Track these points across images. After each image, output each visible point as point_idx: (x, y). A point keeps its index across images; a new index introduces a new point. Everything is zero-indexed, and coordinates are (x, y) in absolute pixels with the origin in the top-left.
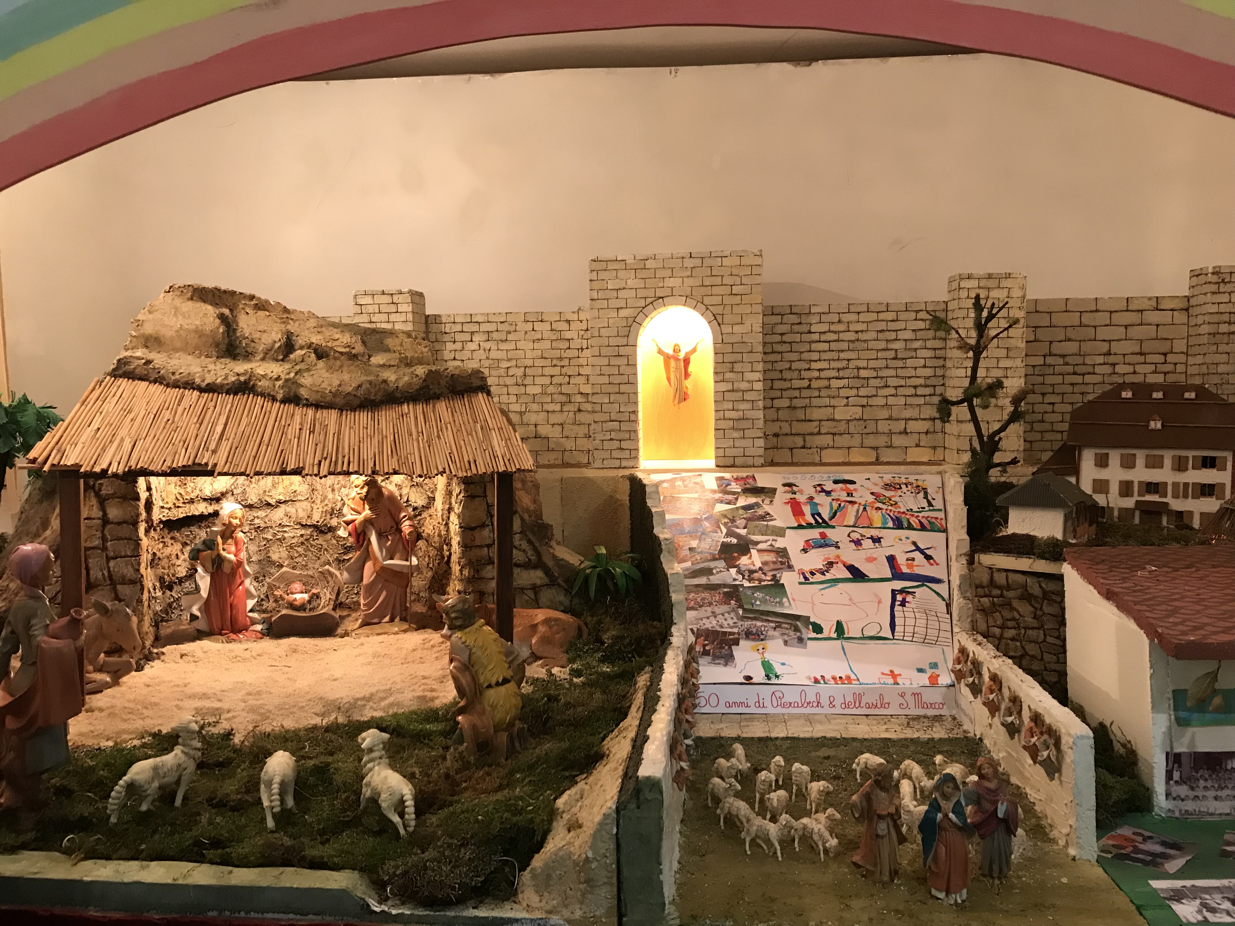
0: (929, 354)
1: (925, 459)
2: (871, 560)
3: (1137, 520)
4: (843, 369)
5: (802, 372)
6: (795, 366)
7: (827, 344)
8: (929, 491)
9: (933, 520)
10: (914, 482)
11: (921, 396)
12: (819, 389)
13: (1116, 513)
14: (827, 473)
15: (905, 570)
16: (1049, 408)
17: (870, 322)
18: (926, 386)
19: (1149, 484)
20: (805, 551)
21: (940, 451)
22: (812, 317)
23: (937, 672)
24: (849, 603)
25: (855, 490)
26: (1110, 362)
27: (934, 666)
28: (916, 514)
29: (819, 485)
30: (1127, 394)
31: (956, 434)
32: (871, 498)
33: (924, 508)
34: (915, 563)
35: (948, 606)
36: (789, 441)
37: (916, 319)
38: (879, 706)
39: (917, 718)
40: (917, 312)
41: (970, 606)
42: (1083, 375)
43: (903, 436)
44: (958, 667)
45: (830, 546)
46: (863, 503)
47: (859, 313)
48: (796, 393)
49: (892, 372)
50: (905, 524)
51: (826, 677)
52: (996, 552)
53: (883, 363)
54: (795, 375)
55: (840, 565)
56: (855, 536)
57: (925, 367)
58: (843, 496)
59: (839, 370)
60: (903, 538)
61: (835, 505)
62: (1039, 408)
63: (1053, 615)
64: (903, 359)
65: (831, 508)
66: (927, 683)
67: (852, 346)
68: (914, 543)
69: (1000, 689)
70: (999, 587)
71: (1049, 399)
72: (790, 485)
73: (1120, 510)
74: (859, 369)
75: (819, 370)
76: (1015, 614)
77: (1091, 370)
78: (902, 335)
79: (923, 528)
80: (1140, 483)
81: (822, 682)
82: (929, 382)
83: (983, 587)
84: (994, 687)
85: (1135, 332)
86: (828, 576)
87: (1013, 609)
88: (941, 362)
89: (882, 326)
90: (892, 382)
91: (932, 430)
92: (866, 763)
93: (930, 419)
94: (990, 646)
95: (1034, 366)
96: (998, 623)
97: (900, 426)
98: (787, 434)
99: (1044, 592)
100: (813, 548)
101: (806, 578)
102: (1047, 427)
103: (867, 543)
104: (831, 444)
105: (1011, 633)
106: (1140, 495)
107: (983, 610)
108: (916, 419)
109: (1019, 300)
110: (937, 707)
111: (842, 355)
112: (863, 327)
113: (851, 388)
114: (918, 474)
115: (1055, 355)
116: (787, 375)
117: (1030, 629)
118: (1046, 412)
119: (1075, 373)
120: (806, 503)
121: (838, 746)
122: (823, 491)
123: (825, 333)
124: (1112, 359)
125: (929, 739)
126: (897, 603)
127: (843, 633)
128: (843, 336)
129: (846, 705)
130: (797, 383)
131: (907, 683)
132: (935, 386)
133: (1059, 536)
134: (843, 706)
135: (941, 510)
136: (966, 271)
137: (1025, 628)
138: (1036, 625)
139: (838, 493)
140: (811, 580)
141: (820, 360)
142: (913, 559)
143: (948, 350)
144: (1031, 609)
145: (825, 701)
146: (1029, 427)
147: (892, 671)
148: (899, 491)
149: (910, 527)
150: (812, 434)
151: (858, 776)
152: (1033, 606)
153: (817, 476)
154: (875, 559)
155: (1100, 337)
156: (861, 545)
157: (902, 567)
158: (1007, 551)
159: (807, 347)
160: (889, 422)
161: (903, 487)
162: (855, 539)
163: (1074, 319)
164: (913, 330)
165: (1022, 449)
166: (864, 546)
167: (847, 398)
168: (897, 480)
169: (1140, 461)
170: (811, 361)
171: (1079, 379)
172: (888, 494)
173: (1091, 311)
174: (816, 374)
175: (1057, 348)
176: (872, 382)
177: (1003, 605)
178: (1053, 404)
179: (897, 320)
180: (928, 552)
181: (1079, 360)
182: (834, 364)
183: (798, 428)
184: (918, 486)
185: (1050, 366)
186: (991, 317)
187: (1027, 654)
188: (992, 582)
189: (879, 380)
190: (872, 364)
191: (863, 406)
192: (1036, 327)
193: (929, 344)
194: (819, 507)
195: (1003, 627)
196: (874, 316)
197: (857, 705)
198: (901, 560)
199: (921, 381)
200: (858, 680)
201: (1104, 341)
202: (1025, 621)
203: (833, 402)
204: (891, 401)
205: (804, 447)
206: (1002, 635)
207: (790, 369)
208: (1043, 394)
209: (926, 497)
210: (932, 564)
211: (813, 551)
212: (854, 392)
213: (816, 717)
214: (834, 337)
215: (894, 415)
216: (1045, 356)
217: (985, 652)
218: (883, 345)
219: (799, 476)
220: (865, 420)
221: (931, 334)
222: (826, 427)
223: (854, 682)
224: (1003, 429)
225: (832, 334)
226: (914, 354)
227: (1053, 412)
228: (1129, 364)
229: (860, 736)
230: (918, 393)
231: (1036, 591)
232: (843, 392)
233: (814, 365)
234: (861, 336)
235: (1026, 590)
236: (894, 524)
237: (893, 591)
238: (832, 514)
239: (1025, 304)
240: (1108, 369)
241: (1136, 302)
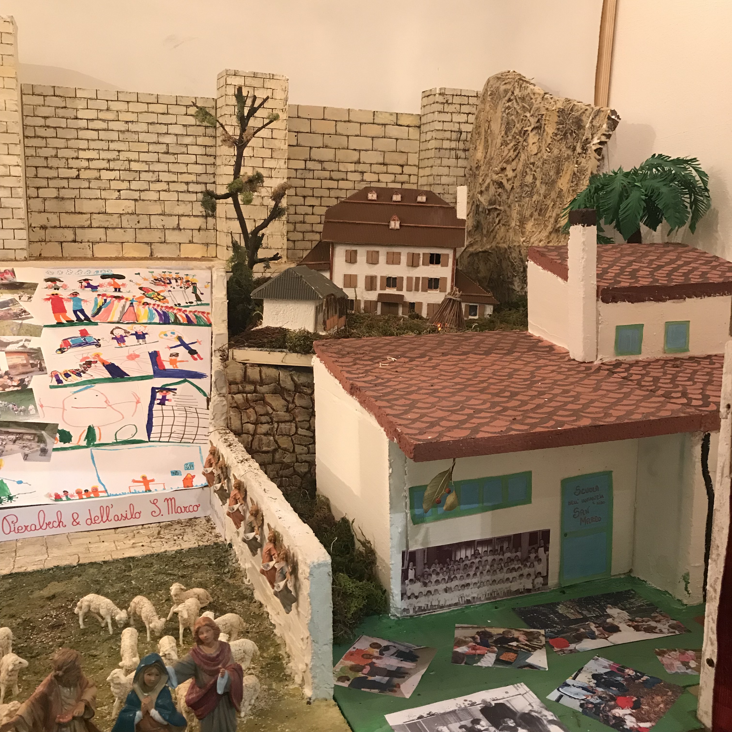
0: (200, 150)
1: (199, 256)
2: (132, 357)
3: (379, 312)
4: (114, 160)
5: (70, 161)
6: (61, 153)
7: (96, 133)
8: (198, 286)
9: (200, 314)
10: (184, 277)
11: (193, 192)
12: (89, 180)
13: (362, 306)
14: (96, 268)
15: (168, 366)
16: (309, 210)
17: (141, 113)
18: (198, 183)
19: (389, 279)
20: (61, 350)
21: (212, 248)
22: (77, 101)
23: (192, 472)
24: (105, 405)
25: (123, 285)
26: (360, 170)
27: (190, 466)
28: (184, 309)
29: (85, 280)
30: (372, 196)
31: (226, 231)
32: (139, 293)
33: (192, 303)
34: (179, 359)
35: (208, 400)
36: (59, 234)
37: (186, 114)
38: (129, 516)
39: (170, 525)
40: (187, 107)
41: (225, 403)
42: (338, 180)
43: (177, 232)
44: (210, 470)
45: (90, 344)
46: (131, 298)
47: (128, 102)
48: (64, 183)
49: (163, 167)
50: (172, 319)
51: (70, 492)
52: (249, 347)
53: (154, 157)
54: (62, 163)
55: (99, 364)
56: (118, 332)
57: (196, 163)
58: (110, 291)
59: (109, 161)
60: (169, 334)
61: (100, 301)
62: (301, 210)
63: (303, 408)
64: (174, 154)
65: (96, 303)
66: (181, 486)
67: (122, 137)
68: (180, 339)
69: (245, 499)
70: (253, 383)
71: (310, 201)
72: (53, 280)
73: (366, 302)
74: (130, 161)
75: (88, 160)
76: (269, 408)
77: (343, 176)
78: (173, 129)
79: (190, 322)
80: (382, 277)
81: (64, 498)
82: (200, 179)
83: (237, 384)
84: (239, 496)
85: (380, 144)
86: (85, 377)
87: (266, 403)
88: (211, 160)
89: (153, 118)
90: (164, 177)
91: (204, 227)
92: (89, 606)
93: (203, 216)
94: (241, 447)
95: (296, 170)
96: (252, 419)
97: (173, 222)
98: (55, 227)
99: (296, 385)
100: (71, 346)
101: (59, 381)
102: (308, 227)
103: (131, 340)
104: (103, 238)
105: (264, 428)
106: (381, 289)
107: (237, 408)
108: (188, 216)
109: (282, 102)
110: (191, 510)
111: (113, 146)
112: (133, 117)
113: (123, 181)
114: (189, 269)
115: (315, 160)
116: (53, 162)
117: (282, 422)
118: (307, 214)
119: (331, 179)
120: (68, 300)
121: (71, 578)
122: (89, 286)
123: (93, 120)
124: (361, 167)
125: (176, 552)
126: (157, 402)
127: (94, 439)
128: (112, 125)
129: (92, 520)
130: (64, 173)
131: (160, 488)
132: (206, 183)
133: (311, 329)
134: (89, 522)
135: (208, 304)
136: (233, 68)
137: (278, 422)
138: (287, 418)
139: (104, 289)
140: (65, 383)
141: (89, 149)
142: (177, 355)
143: (218, 148)
144: (284, 402)
145: (67, 519)
146: (291, 227)
147: (144, 478)
148: (169, 286)
149: (177, 322)
150: (83, 227)
151: (81, 622)
152: (286, 400)
153: (84, 270)
154: (138, 356)
155: (351, 146)
156: (124, 341)
157: (164, 363)
158: (260, 346)
159: (72, 134)
160: (162, 217)
161: (173, 281)
162: (118, 336)
163: (329, 128)
164: (184, 125)
165: (285, 247)
166: (127, 343)
167: (119, 191)
168: (167, 275)
169: (382, 258)
170: (79, 149)
171: (333, 184)
172: (157, 289)
173: (345, 122)
174: (85, 164)
175: (317, 154)
176: (144, 176)
177: (256, 401)
178: (313, 206)
179: (168, 114)
180: (193, 347)
181: (334, 166)
182: (104, 155)
183: (67, 220)
184: (188, 281)
185: (310, 170)
186: (253, 111)
187: (279, 447)
188: (245, 379)
189: (151, 174)
190: (144, 157)
191: (136, 200)
192: (297, 132)
193: (200, 141)
194: (82, 302)
195: (256, 423)
196: (143, 107)
197: (105, 518)
198: (165, 356)
199: (193, 178)
200: (106, 491)
201: (355, 150)
202: (277, 415)
203: (104, 194)
204: (164, 196)
205: (75, 241)
206: (255, 430)
207: (56, 156)
208: (304, 197)
209: (195, 292)
210: (196, 359)
211: (71, 350)
212: (125, 185)
213: (56, 540)
214: (103, 125)
215: (167, 212)
216: (306, 161)
217: (234, 455)
218: (154, 138)
219: (65, 271)
220: (138, 215)
221: (201, 130)
222: (97, 220)
223: (101, 494)
224: (265, 224)
225: (100, 122)
226: (184, 150)
227: (313, 214)
228: (375, 173)
229: (99, 559)
230: (190, 190)
231: (288, 384)
232: (115, 185)
233: (82, 154)
234: (132, 127)
235: (279, 384)
236: (161, 319)
237: (153, 389)
238: (96, 310)
239: (287, 107)
240: (357, 177)
241: (380, 116)
